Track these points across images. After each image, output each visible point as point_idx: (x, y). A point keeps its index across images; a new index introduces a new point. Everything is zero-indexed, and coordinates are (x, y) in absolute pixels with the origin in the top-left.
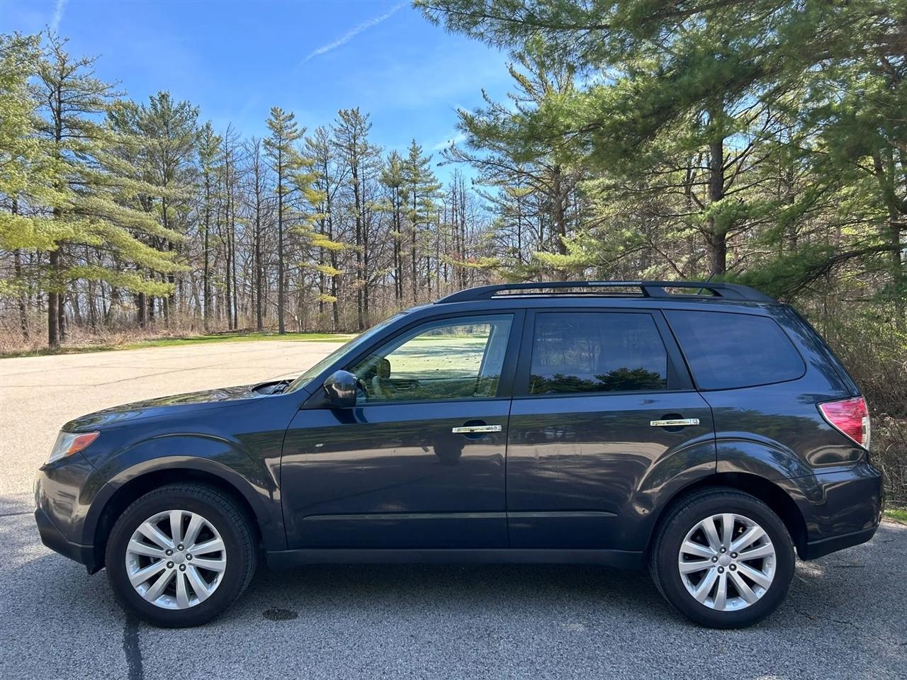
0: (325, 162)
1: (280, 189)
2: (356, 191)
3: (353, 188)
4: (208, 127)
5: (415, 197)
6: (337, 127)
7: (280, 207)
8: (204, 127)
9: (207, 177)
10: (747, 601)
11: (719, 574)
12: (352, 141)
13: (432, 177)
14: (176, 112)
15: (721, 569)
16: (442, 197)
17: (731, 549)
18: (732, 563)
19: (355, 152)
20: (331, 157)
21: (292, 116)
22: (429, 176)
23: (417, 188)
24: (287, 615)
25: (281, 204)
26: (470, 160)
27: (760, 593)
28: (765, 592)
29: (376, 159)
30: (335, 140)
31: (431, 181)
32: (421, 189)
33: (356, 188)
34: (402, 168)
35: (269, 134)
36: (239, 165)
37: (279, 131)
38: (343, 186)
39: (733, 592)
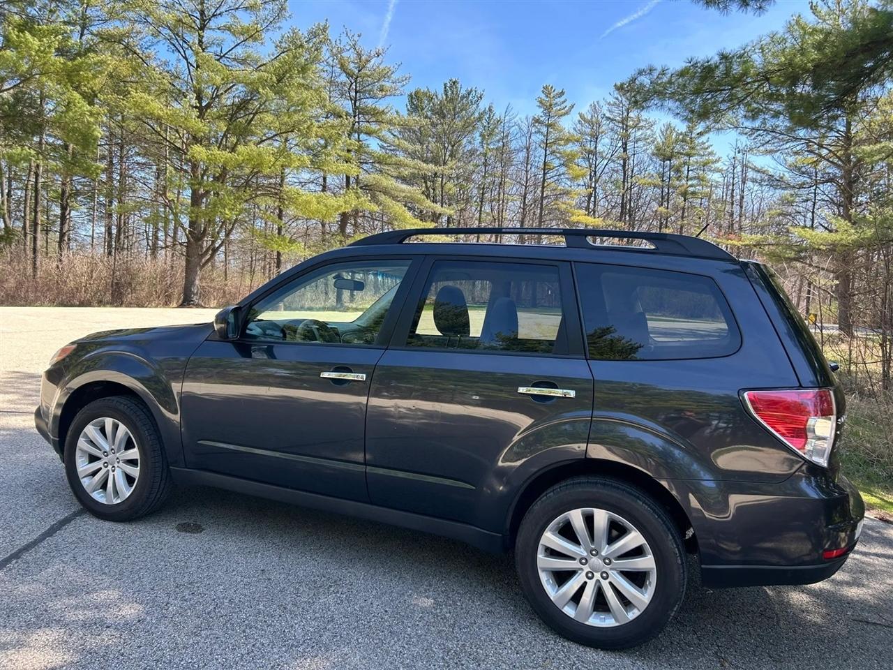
0: (595, 137)
1: (545, 166)
2: (624, 166)
3: (622, 162)
4: (490, 110)
5: (688, 171)
6: (611, 100)
7: (544, 183)
8: (487, 109)
9: (485, 156)
10: (617, 620)
11: (587, 580)
12: (625, 114)
13: (709, 150)
14: (463, 97)
15: (590, 575)
16: (720, 171)
17: (603, 553)
18: (604, 570)
19: (627, 126)
20: (602, 132)
21: (562, 93)
22: (707, 148)
23: (691, 161)
24: (197, 529)
25: (544, 180)
26: (736, 127)
27: (633, 615)
28: (639, 613)
29: (649, 132)
30: (608, 115)
31: (710, 154)
32: (697, 162)
33: (625, 163)
34: (677, 141)
35: (539, 112)
36: (513, 145)
37: (548, 108)
38: (613, 161)
39: (601, 604)
